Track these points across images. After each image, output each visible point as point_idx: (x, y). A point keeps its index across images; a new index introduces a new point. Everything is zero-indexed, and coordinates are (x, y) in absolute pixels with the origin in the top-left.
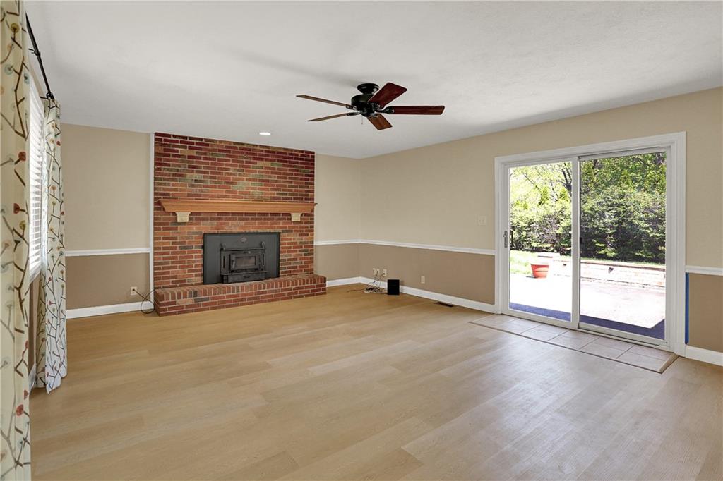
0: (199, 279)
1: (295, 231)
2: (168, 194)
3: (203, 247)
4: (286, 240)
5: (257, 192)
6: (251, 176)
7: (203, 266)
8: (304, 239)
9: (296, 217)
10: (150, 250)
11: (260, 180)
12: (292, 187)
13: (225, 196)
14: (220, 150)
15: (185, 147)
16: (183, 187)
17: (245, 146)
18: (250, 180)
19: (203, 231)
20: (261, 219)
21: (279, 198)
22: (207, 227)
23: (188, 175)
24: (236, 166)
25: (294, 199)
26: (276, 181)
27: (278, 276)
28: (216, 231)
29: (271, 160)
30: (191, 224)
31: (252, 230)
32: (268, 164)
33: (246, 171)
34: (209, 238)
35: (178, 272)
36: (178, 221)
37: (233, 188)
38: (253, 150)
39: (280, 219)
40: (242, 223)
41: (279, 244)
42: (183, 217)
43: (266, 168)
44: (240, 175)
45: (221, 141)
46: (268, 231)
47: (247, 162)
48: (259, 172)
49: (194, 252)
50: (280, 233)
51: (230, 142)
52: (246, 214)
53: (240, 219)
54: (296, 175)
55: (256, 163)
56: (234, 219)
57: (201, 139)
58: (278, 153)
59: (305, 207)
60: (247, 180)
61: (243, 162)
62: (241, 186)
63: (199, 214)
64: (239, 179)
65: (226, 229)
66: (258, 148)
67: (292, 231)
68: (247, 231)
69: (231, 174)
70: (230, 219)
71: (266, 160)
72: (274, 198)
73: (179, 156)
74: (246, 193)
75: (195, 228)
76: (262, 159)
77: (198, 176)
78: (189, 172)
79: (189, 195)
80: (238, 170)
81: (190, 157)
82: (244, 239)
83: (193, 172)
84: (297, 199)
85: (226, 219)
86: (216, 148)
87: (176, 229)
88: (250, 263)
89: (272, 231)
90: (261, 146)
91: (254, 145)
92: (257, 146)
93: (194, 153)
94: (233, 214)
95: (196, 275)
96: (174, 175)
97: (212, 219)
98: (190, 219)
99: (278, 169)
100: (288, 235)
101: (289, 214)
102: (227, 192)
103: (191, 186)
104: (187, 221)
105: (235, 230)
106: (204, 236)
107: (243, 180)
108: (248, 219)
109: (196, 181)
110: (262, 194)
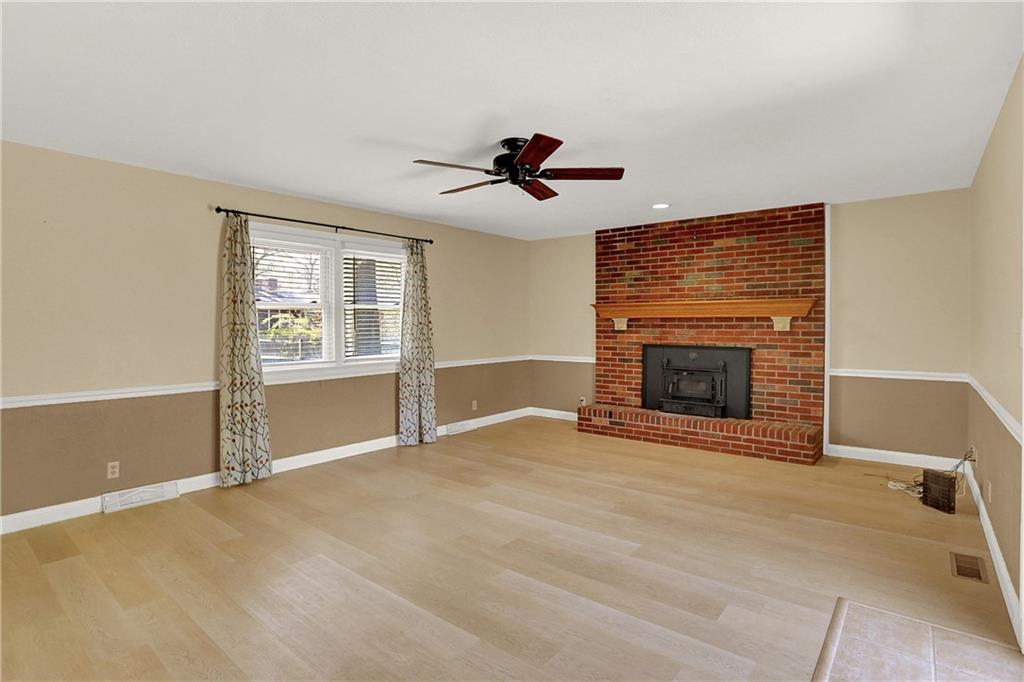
0: (638, 401)
1: (781, 347)
2: (608, 298)
3: (643, 361)
4: (765, 360)
5: (715, 287)
6: (706, 264)
7: (644, 384)
8: (801, 362)
9: (781, 324)
10: (593, 360)
11: (719, 269)
12: (776, 272)
13: (670, 296)
14: (661, 236)
15: (623, 241)
16: (622, 288)
17: (695, 223)
18: (703, 270)
19: (644, 342)
20: (721, 327)
21: (751, 293)
22: (648, 336)
23: (627, 273)
24: (683, 253)
25: (780, 293)
26: (746, 267)
27: (748, 416)
28: (659, 342)
29: (735, 235)
30: (631, 332)
31: (706, 343)
32: (732, 242)
33: (698, 258)
34: (649, 350)
35: (615, 387)
36: (616, 329)
37: (679, 284)
38: (708, 225)
39: (752, 327)
40: (693, 332)
41: (750, 366)
42: (621, 324)
43: (728, 249)
44: (689, 265)
45: (662, 224)
46: (732, 344)
47: (698, 245)
48: (718, 256)
49: (634, 367)
50: (751, 350)
51: (674, 222)
52: (698, 319)
53: (689, 327)
54: (782, 251)
55: (712, 244)
56: (683, 327)
57: (639, 227)
58: (748, 220)
59: (803, 307)
60: (699, 270)
61: (692, 246)
62: (690, 281)
63: (639, 320)
64: (687, 271)
65: (671, 340)
66: (715, 221)
67: (776, 347)
68: (700, 343)
69: (677, 265)
70: (676, 327)
71: (728, 236)
72: (742, 294)
73: (617, 253)
74: (697, 289)
75: (634, 338)
76: (721, 237)
77: (636, 273)
78: (627, 269)
79: (628, 298)
80: (686, 259)
81: (629, 251)
82: (693, 355)
83: (631, 268)
84: (786, 292)
85: (670, 327)
86: (658, 233)
87: (616, 337)
88: (701, 389)
89: (739, 345)
90: (718, 217)
91: (707, 218)
92: (712, 218)
93: (632, 246)
94: (680, 319)
95: (636, 395)
96: (613, 275)
97: (654, 326)
98: (628, 326)
99: (749, 247)
100: (769, 353)
101: (768, 319)
102: (671, 290)
103: (630, 286)
104: (625, 328)
105: (682, 342)
106: (645, 347)
107: (693, 270)
108: (701, 327)
109: (636, 280)
110: (723, 288)
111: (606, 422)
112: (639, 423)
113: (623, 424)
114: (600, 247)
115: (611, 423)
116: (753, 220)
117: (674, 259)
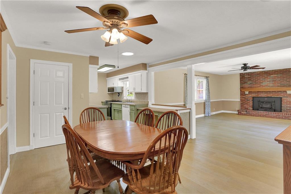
0: (252, 109)
2: (243, 87)
3: (253, 100)
4: (285, 100)
5: (271, 85)
6: (269, 80)
7: (253, 105)
9: (289, 92)
10: (239, 100)
11: (272, 81)
12: (287, 82)
13: (259, 87)
14: (257, 74)
15: (247, 75)
16: (246, 85)
17: (266, 72)
18: (268, 81)
20: (273, 93)
21: (281, 86)
22: (254, 95)
25: (289, 86)
26: (279, 81)
27: (281, 111)
28: (257, 96)
31: (269, 96)
32: (276, 75)
33: (267, 79)
34: (254, 98)
35: (246, 106)
37: (262, 84)
38: (269, 72)
39: (281, 93)
40: (266, 94)
41: (281, 101)
42: (247, 93)
43: (274, 77)
44: (264, 80)
45: (257, 72)
46: (276, 97)
47: (267, 76)
48: (272, 78)
49: (250, 101)
50: (281, 98)
52: (267, 91)
54: (289, 77)
55: (270, 76)
56: (263, 93)
57: (251, 72)
58: (280, 71)
60: (267, 81)
61: (265, 76)
62: (264, 84)
63: (251, 92)
65: (260, 96)
66: (271, 71)
67: (288, 97)
70: (261, 93)
71: (274, 74)
72: (278, 86)
73: (245, 78)
74: (267, 85)
75: (250, 95)
76: (273, 74)
77: (251, 82)
78: (248, 81)
79: (249, 87)
80: (264, 79)
82: (266, 99)
83: (249, 81)
85: (260, 93)
86: (256, 74)
87: (245, 95)
88: (268, 106)
89: (278, 97)
90: (272, 70)
92: (270, 70)
93: (249, 76)
94: (262, 92)
95: (251, 108)
96: (244, 83)
97: (255, 93)
98: (249, 93)
99: (280, 76)
100: (286, 98)
101: (286, 91)
102: (260, 85)
103: (249, 85)
104: (248, 93)
105: (263, 96)
106: (253, 98)
107: (266, 81)
108: (268, 93)
109: (250, 83)
110: (274, 85)
111: (245, 113)
112: (254, 113)
113: (249, 113)
114: (241, 77)
115: (246, 113)
116: (281, 71)
117: (260, 79)
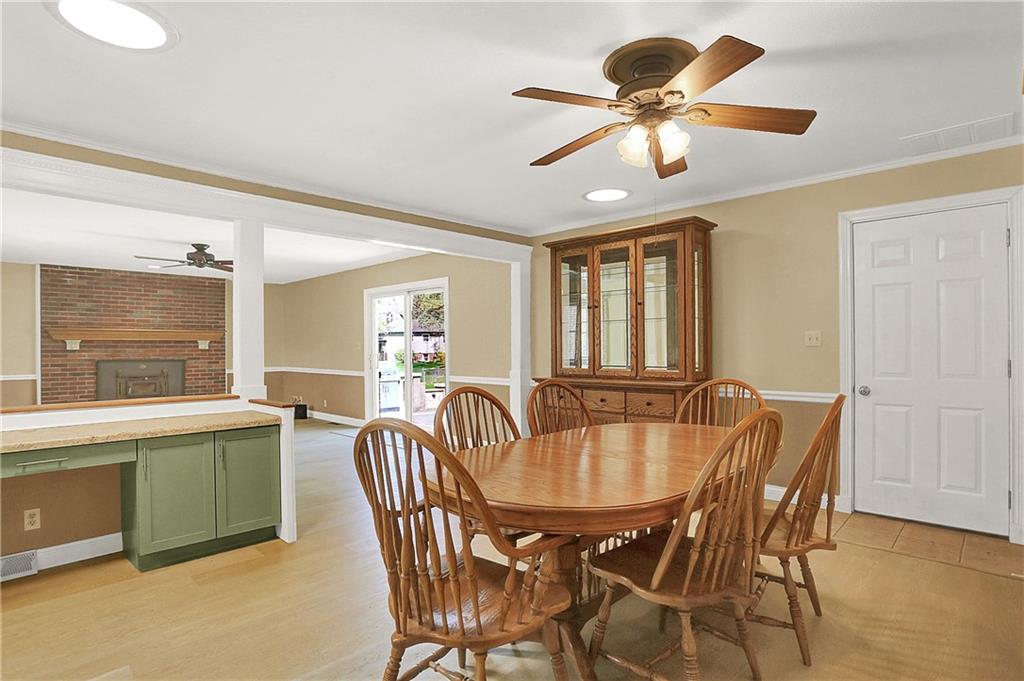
1: (203, 358)
2: (57, 323)
3: (96, 374)
4: (192, 367)
5: (159, 320)
6: (151, 304)
8: (214, 367)
9: (203, 345)
10: (37, 377)
11: (161, 309)
12: (199, 314)
13: (121, 325)
14: (114, 280)
15: (75, 277)
16: (73, 316)
17: (143, 275)
18: (149, 308)
19: (97, 359)
20: (163, 347)
21: (184, 326)
22: (99, 354)
23: (79, 304)
24: (133, 295)
25: (202, 326)
26: (180, 309)
28: (111, 359)
29: (173, 289)
30: (84, 351)
31: (152, 357)
32: (171, 292)
33: (145, 300)
34: (102, 365)
35: (65, 397)
36: (68, 348)
37: (130, 316)
38: (153, 279)
39: (184, 347)
40: (141, 350)
41: (184, 371)
42: (73, 345)
43: (168, 296)
44: (138, 303)
45: (115, 271)
46: (171, 358)
47: (145, 291)
48: (160, 300)
49: (86, 379)
50: (183, 361)
51: (125, 272)
52: (145, 342)
53: (138, 347)
55: (156, 292)
56: (132, 347)
57: (93, 269)
58: (182, 281)
59: (213, 335)
60: (146, 308)
61: (140, 291)
62: (139, 314)
63: (92, 341)
64: (136, 308)
65: (123, 357)
66: (158, 277)
67: (199, 359)
68: (147, 358)
69: (127, 303)
70: (127, 347)
71: (169, 288)
72: (178, 326)
73: (67, 286)
74: (145, 321)
75: (87, 355)
76: (163, 288)
77: (89, 305)
78: (79, 301)
79: (79, 324)
80: (136, 299)
81: (79, 287)
82: (143, 366)
83: (83, 301)
84: (205, 326)
85: (121, 347)
86: (110, 277)
87: (66, 356)
89: (176, 358)
90: (161, 275)
91: (152, 274)
92: (157, 274)
93: (84, 283)
94: (130, 342)
96: (62, 304)
97: (107, 347)
98: (80, 347)
99: (182, 297)
100: (195, 363)
101: (196, 342)
102: (123, 320)
103: (81, 315)
104: (78, 348)
105: (132, 358)
106: (97, 363)
107: (141, 308)
108: (148, 347)
109: (87, 310)
110: (164, 322)
116: (185, 281)
117: (125, 298)
